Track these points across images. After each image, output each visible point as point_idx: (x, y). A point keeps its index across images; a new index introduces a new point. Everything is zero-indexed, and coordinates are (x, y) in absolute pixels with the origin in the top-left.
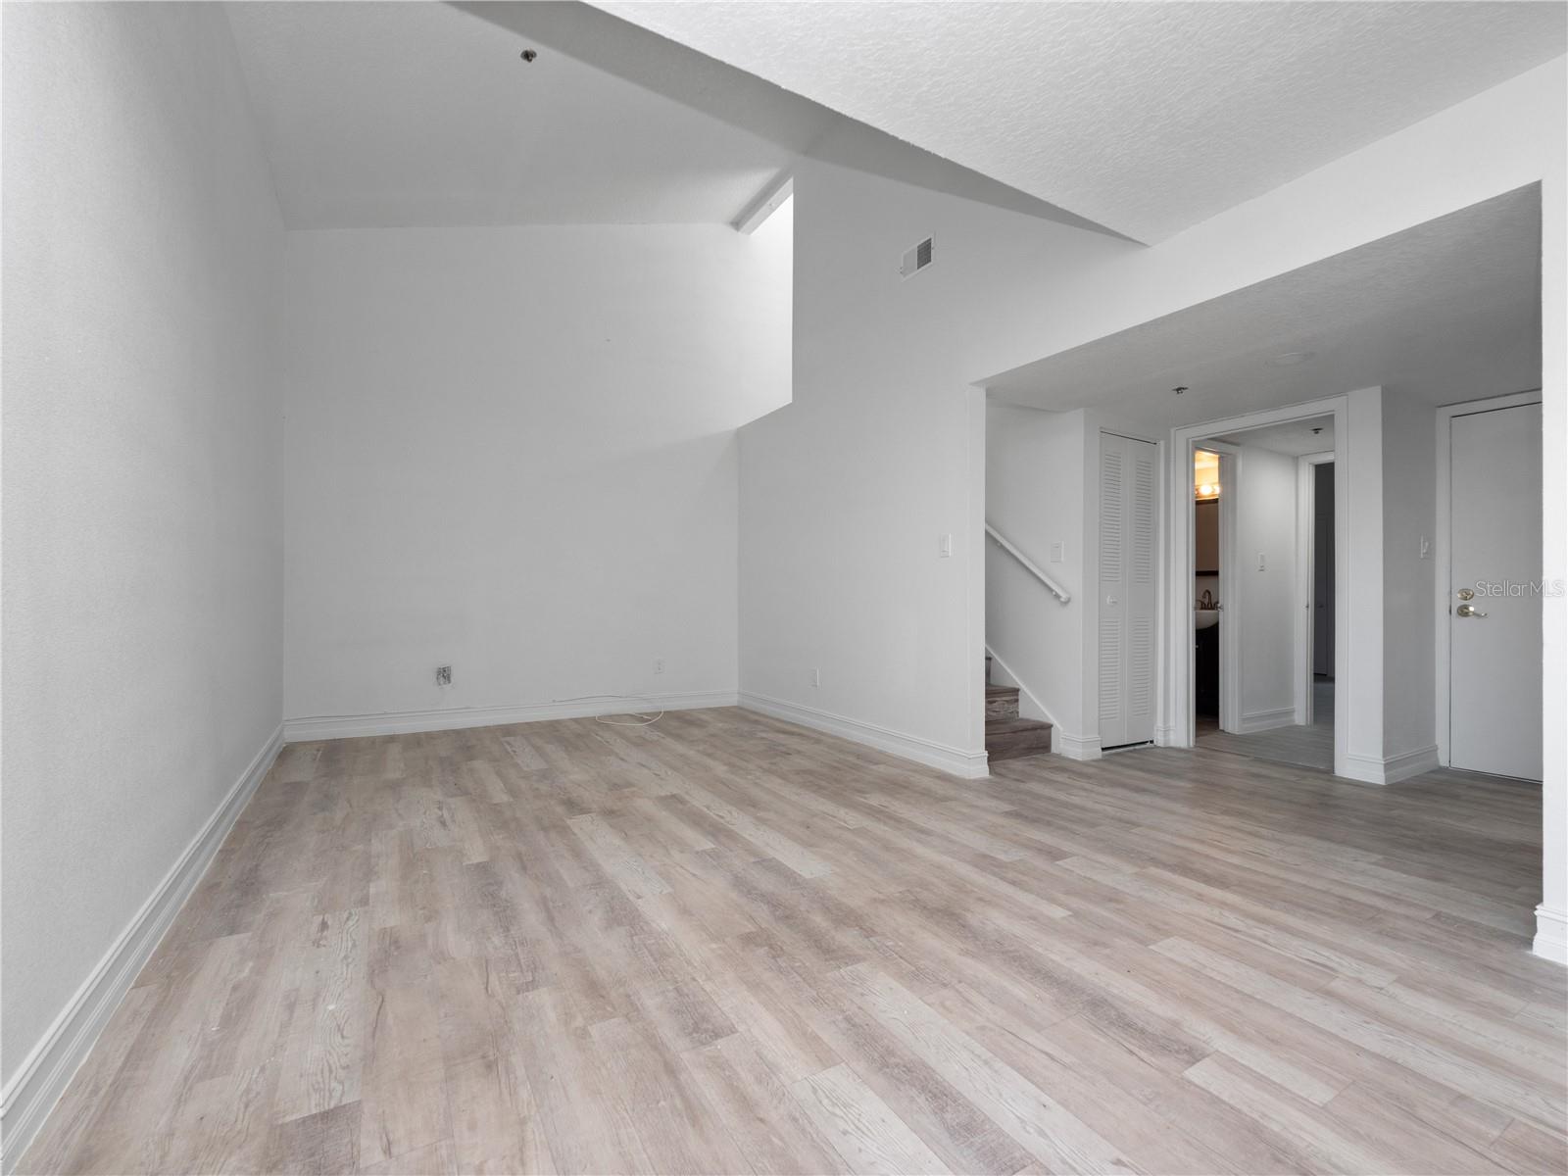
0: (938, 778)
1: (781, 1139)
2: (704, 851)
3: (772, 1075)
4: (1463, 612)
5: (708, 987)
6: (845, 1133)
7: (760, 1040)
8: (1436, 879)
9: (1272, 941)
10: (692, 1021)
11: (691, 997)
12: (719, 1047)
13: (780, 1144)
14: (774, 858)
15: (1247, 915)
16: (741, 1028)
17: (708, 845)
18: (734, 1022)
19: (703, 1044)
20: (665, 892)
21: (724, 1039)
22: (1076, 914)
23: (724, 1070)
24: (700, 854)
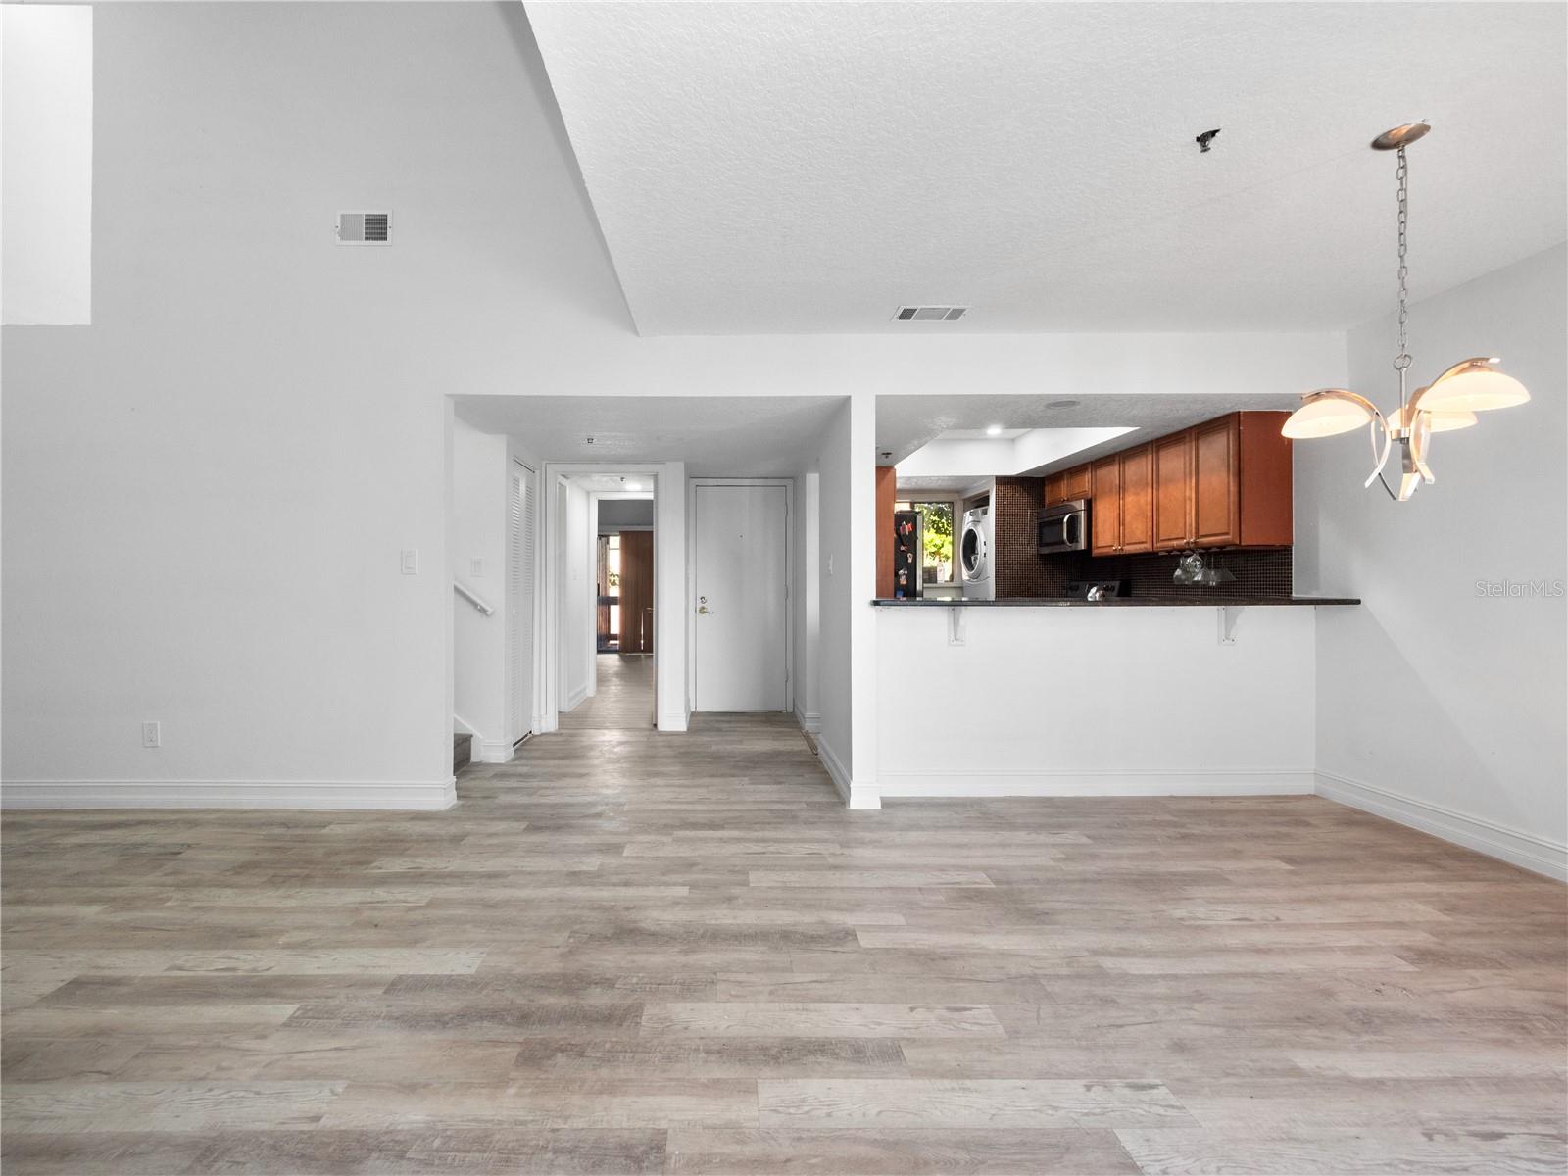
0: (412, 819)
1: (816, 1157)
2: (292, 1018)
3: (740, 1130)
4: (702, 611)
5: (579, 1123)
6: (829, 1115)
7: (690, 1118)
8: (780, 783)
9: (782, 851)
10: (623, 1159)
11: (581, 1144)
12: (677, 1153)
13: (820, 1159)
14: (400, 977)
15: (757, 841)
16: (664, 1125)
17: (288, 1010)
18: (652, 1126)
19: (663, 1163)
20: (340, 1090)
21: (668, 1142)
22: (693, 886)
23: (711, 1162)
24: (290, 1024)
